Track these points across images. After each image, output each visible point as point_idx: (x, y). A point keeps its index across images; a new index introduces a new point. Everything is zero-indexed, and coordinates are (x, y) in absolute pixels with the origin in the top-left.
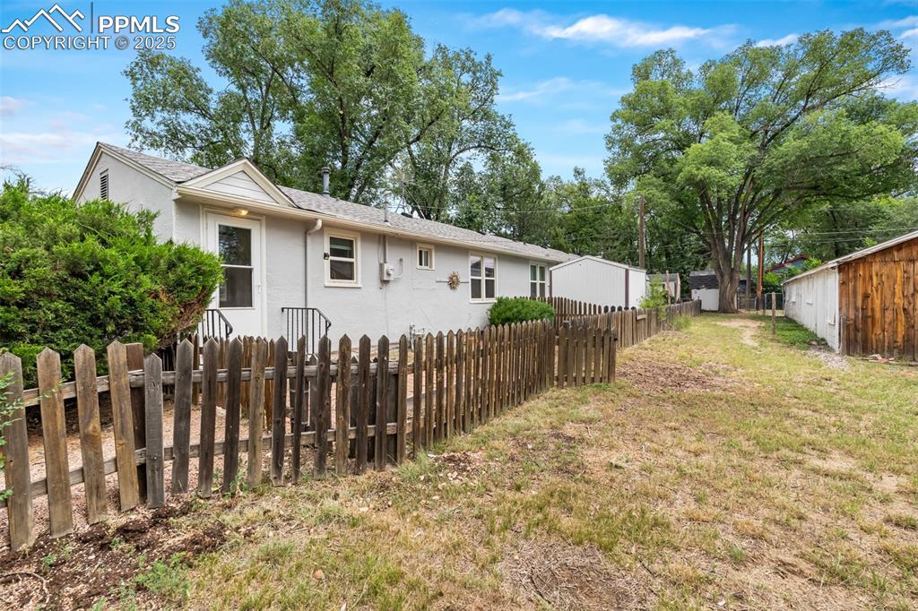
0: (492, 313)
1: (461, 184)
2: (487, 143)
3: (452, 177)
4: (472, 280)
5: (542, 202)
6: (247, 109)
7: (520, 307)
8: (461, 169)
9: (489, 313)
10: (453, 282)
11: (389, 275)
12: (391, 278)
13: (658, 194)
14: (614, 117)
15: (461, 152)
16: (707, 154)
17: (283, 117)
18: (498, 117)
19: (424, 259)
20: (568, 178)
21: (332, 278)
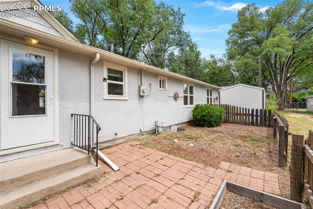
0: (193, 112)
1: (170, 60)
2: (179, 44)
3: (166, 57)
4: (184, 96)
5: (200, 67)
6: (87, 31)
7: (209, 110)
8: (170, 54)
9: (192, 112)
10: (176, 97)
11: (144, 92)
12: (145, 94)
13: (252, 61)
14: (229, 33)
15: (170, 47)
16: (277, 43)
17: (101, 33)
18: (184, 32)
19: (162, 84)
20: (208, 59)
21: (109, 93)
